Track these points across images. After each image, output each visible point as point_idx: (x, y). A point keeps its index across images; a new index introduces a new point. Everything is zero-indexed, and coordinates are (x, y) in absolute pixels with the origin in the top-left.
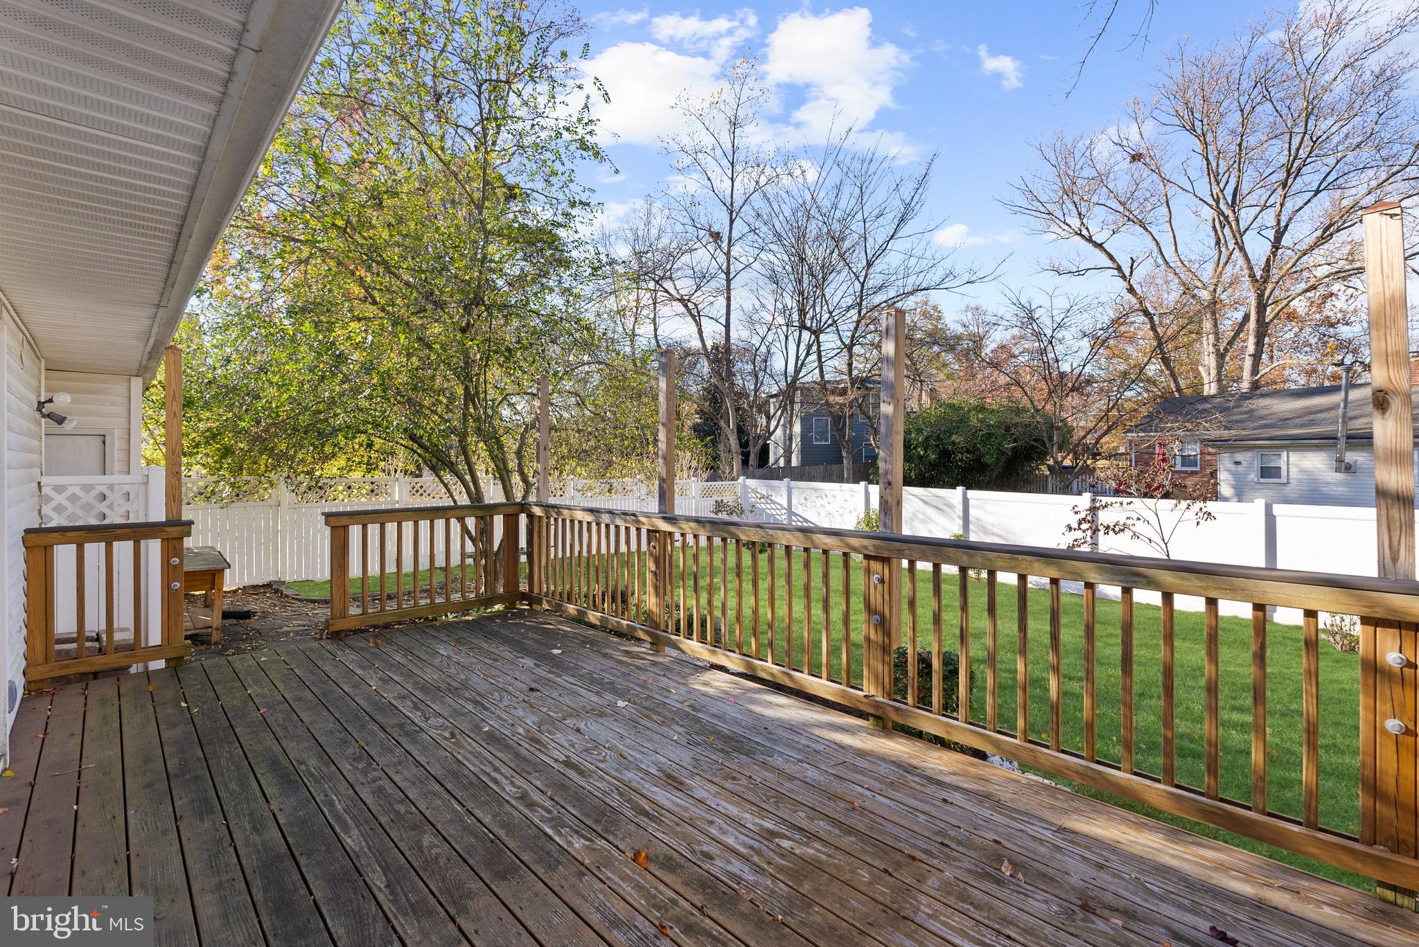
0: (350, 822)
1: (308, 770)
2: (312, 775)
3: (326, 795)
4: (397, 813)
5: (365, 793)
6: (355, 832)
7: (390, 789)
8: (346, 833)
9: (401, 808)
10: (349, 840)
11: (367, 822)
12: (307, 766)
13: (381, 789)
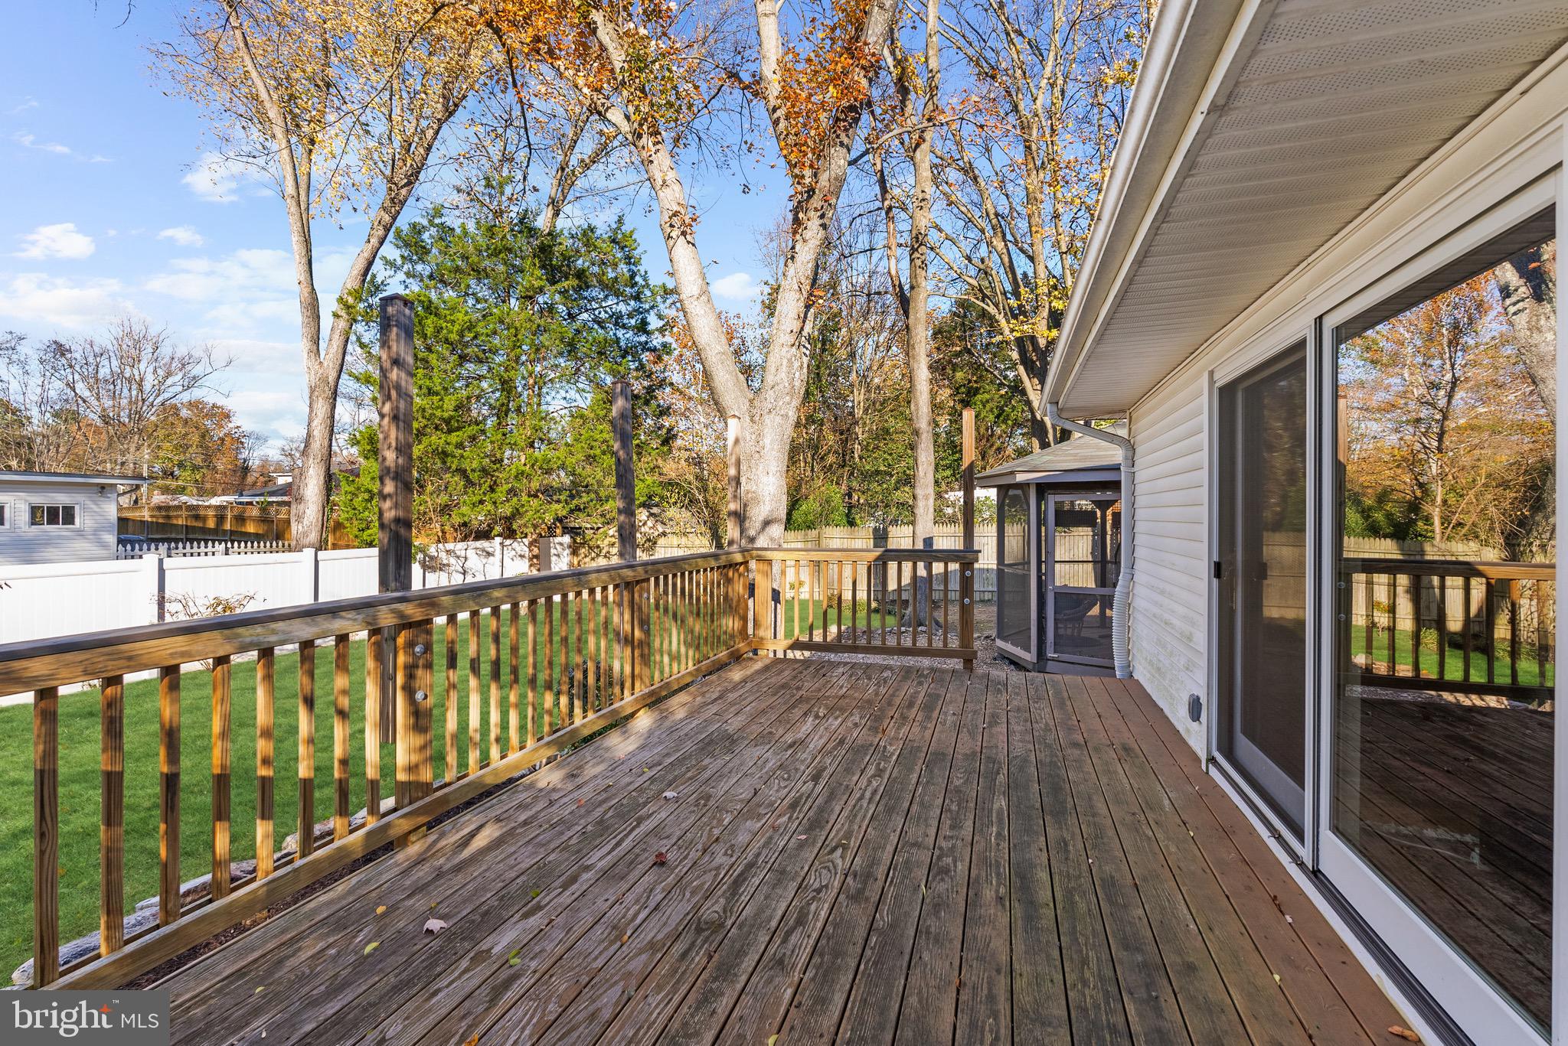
0: (994, 815)
1: (999, 884)
2: (998, 875)
3: (998, 845)
4: (959, 805)
5: (967, 831)
6: (996, 806)
7: (947, 823)
8: (1002, 809)
9: (954, 807)
10: (1003, 803)
11: (983, 809)
12: (997, 891)
13: (952, 827)
